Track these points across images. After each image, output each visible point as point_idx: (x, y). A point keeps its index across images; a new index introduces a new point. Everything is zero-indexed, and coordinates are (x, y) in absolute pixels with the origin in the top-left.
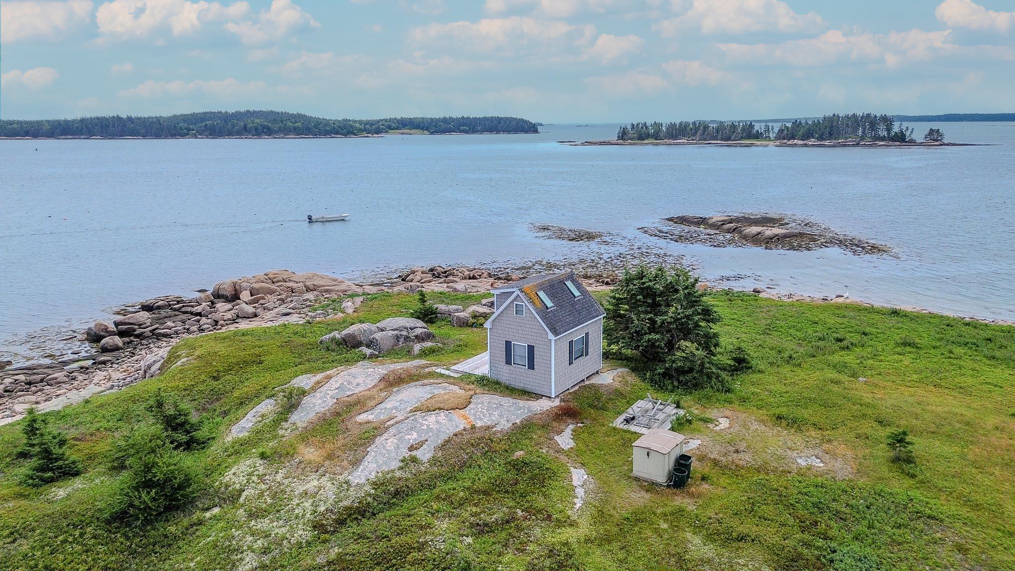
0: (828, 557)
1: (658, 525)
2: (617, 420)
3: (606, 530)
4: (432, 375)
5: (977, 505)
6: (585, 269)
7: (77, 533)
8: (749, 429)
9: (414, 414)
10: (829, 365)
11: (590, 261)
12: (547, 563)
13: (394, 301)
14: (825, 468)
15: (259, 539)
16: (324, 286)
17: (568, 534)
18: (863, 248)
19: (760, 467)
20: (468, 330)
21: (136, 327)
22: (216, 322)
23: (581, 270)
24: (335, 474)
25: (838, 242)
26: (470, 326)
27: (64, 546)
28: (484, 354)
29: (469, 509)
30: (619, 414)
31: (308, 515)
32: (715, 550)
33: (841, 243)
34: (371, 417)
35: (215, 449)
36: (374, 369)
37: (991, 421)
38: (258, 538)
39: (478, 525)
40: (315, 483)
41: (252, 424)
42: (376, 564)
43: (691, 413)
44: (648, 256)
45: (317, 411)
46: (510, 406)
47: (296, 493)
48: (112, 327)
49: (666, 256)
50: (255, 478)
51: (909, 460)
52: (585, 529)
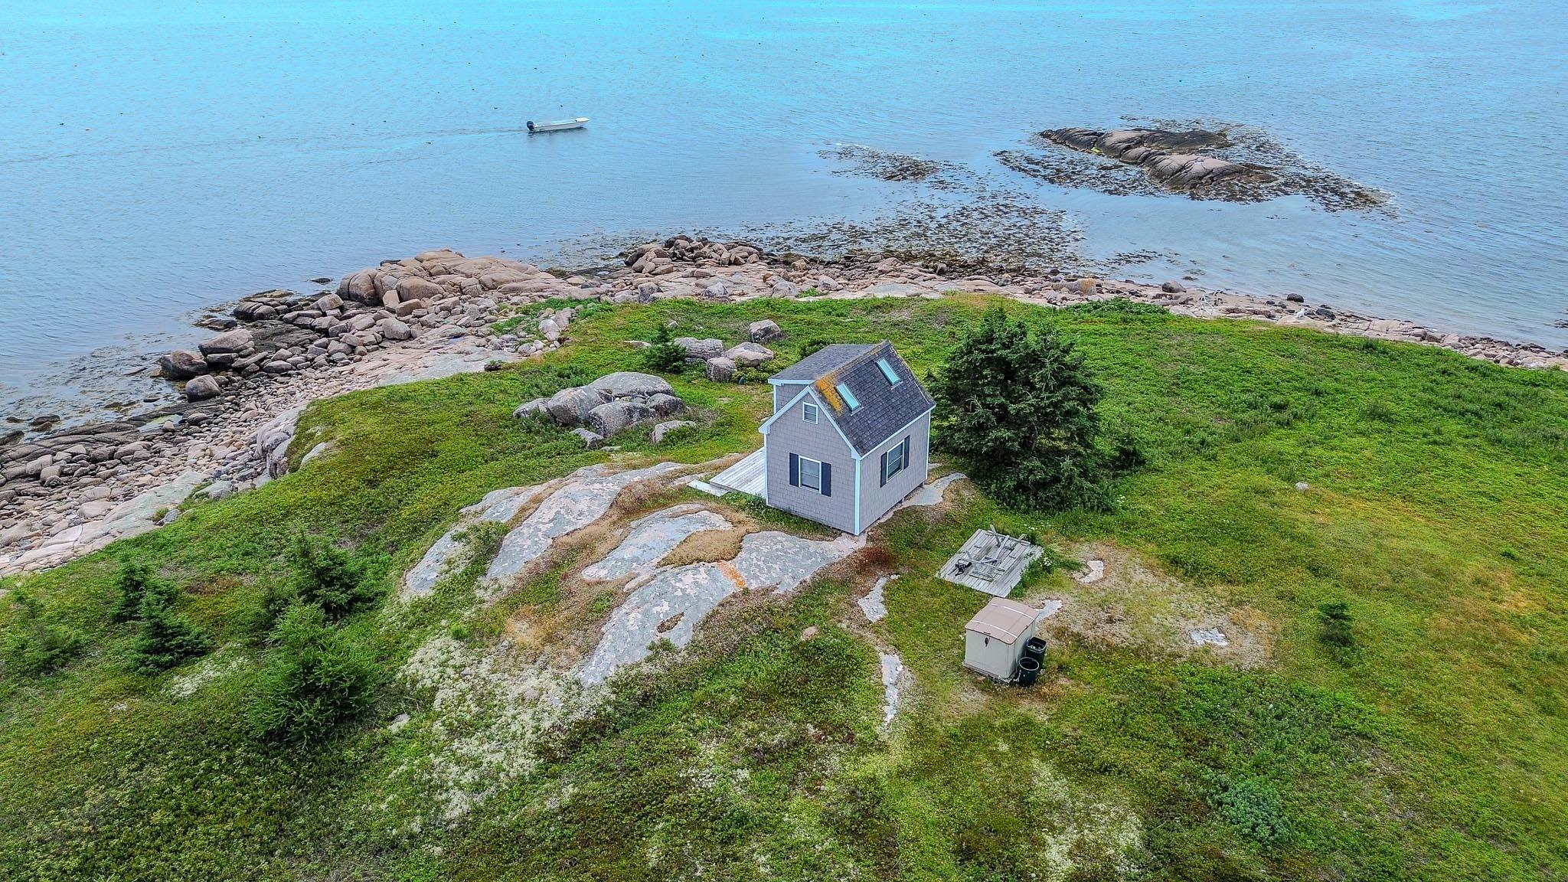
0: (1217, 797)
1: (996, 746)
2: (945, 566)
3: (926, 756)
4: (686, 494)
5: (1427, 714)
6: (908, 241)
7: (223, 756)
8: (1130, 582)
9: (662, 569)
10: (1257, 458)
11: (915, 223)
12: (848, 811)
13: (618, 321)
14: (1229, 650)
15: (467, 770)
16: (508, 282)
17: (876, 765)
18: (1343, 195)
19: (1140, 648)
20: (732, 389)
21: (234, 355)
22: (353, 348)
23: (903, 242)
24: (559, 667)
25: (1304, 184)
26: (735, 382)
27: (209, 776)
28: (757, 453)
29: (743, 724)
30: (949, 554)
31: (528, 735)
32: (1069, 787)
33: (1308, 185)
34: (603, 573)
35: (387, 613)
36: (602, 483)
37: (1474, 566)
38: (465, 768)
39: (756, 750)
40: (533, 682)
41: (436, 574)
42: (624, 812)
43: (1049, 553)
44: (1007, 213)
45: (526, 560)
46: (796, 553)
47: (510, 697)
48: (198, 357)
49: (1036, 212)
50: (450, 671)
51: (1345, 641)
52: (898, 755)
